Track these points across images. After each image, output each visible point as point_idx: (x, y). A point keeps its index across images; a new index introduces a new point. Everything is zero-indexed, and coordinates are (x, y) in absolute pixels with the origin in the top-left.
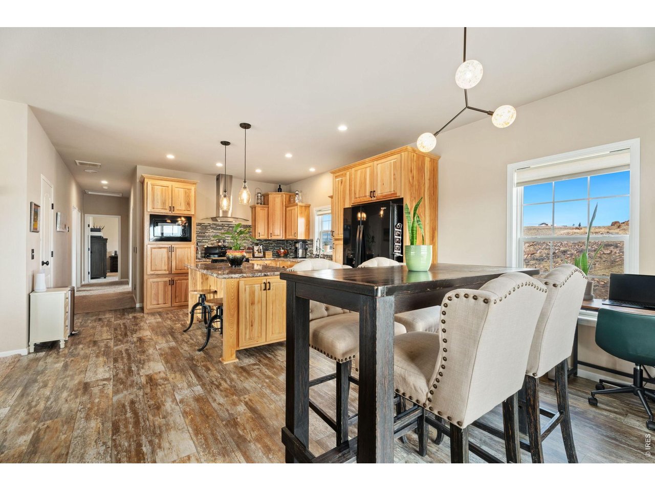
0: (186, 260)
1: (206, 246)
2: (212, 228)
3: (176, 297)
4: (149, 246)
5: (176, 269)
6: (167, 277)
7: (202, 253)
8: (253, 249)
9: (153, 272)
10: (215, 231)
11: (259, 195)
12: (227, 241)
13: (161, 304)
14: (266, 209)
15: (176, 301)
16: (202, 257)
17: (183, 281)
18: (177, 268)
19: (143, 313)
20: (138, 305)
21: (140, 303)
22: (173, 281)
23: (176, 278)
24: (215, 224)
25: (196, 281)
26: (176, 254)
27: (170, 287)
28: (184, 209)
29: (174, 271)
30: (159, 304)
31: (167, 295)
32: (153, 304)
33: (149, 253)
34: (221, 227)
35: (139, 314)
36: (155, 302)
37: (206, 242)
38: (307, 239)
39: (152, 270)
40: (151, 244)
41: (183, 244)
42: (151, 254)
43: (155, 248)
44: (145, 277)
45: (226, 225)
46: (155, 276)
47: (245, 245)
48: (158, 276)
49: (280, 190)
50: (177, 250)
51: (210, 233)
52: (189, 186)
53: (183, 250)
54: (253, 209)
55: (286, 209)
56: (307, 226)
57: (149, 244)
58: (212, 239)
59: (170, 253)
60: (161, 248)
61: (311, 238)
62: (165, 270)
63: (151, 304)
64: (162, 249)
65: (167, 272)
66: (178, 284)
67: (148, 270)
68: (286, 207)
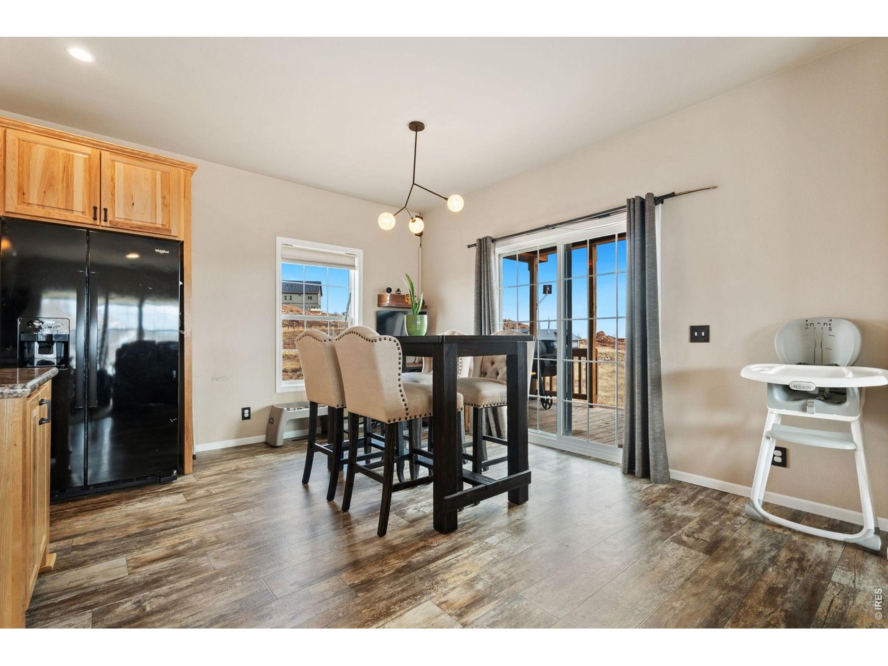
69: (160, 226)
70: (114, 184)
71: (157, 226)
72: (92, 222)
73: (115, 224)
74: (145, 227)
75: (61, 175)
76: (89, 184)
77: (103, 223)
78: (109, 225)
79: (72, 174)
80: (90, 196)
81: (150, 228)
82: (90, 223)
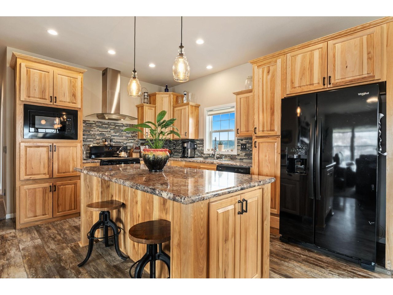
0: (71, 162)
1: (91, 146)
2: (98, 126)
3: (58, 206)
4: (23, 145)
5: (58, 172)
6: (47, 182)
7: (87, 153)
8: (140, 148)
9: (28, 177)
10: (100, 130)
11: (146, 94)
12: (113, 140)
13: (39, 216)
14: (154, 109)
15: (58, 210)
16: (87, 157)
17: (67, 186)
18: (60, 171)
19: (15, 228)
20: (8, 216)
21: (11, 213)
22: (55, 186)
23: (59, 183)
24: (100, 122)
25: (92, 190)
26: (58, 155)
27: (51, 194)
28: (68, 101)
29: (56, 174)
30: (36, 216)
31: (47, 204)
32: (28, 216)
33: (23, 152)
34: (107, 126)
35: (8, 231)
36: (30, 214)
37: (90, 141)
38: (197, 139)
39: (26, 175)
40: (25, 142)
41: (67, 143)
42: (26, 154)
43: (30, 147)
44: (18, 184)
45: (112, 124)
46: (31, 182)
47: (132, 144)
48: (35, 181)
49: (167, 90)
50: (60, 149)
51: (96, 131)
52: (75, 75)
53: (67, 149)
54: (140, 108)
55: (173, 109)
56: (196, 125)
57: (22, 142)
58: (98, 137)
59: (50, 153)
60: (39, 147)
61: (200, 137)
62: (44, 174)
63: (26, 217)
64: (41, 149)
65: (47, 176)
66: (61, 190)
67: (21, 175)
68: (174, 107)
69: (366, 76)
70: (335, 58)
71: (364, 76)
72: (323, 87)
73: (335, 84)
74: (355, 80)
75: (308, 67)
76: (321, 65)
77: (329, 86)
78: (332, 86)
79: (313, 63)
80: (322, 72)
81: (358, 79)
82: (322, 88)
